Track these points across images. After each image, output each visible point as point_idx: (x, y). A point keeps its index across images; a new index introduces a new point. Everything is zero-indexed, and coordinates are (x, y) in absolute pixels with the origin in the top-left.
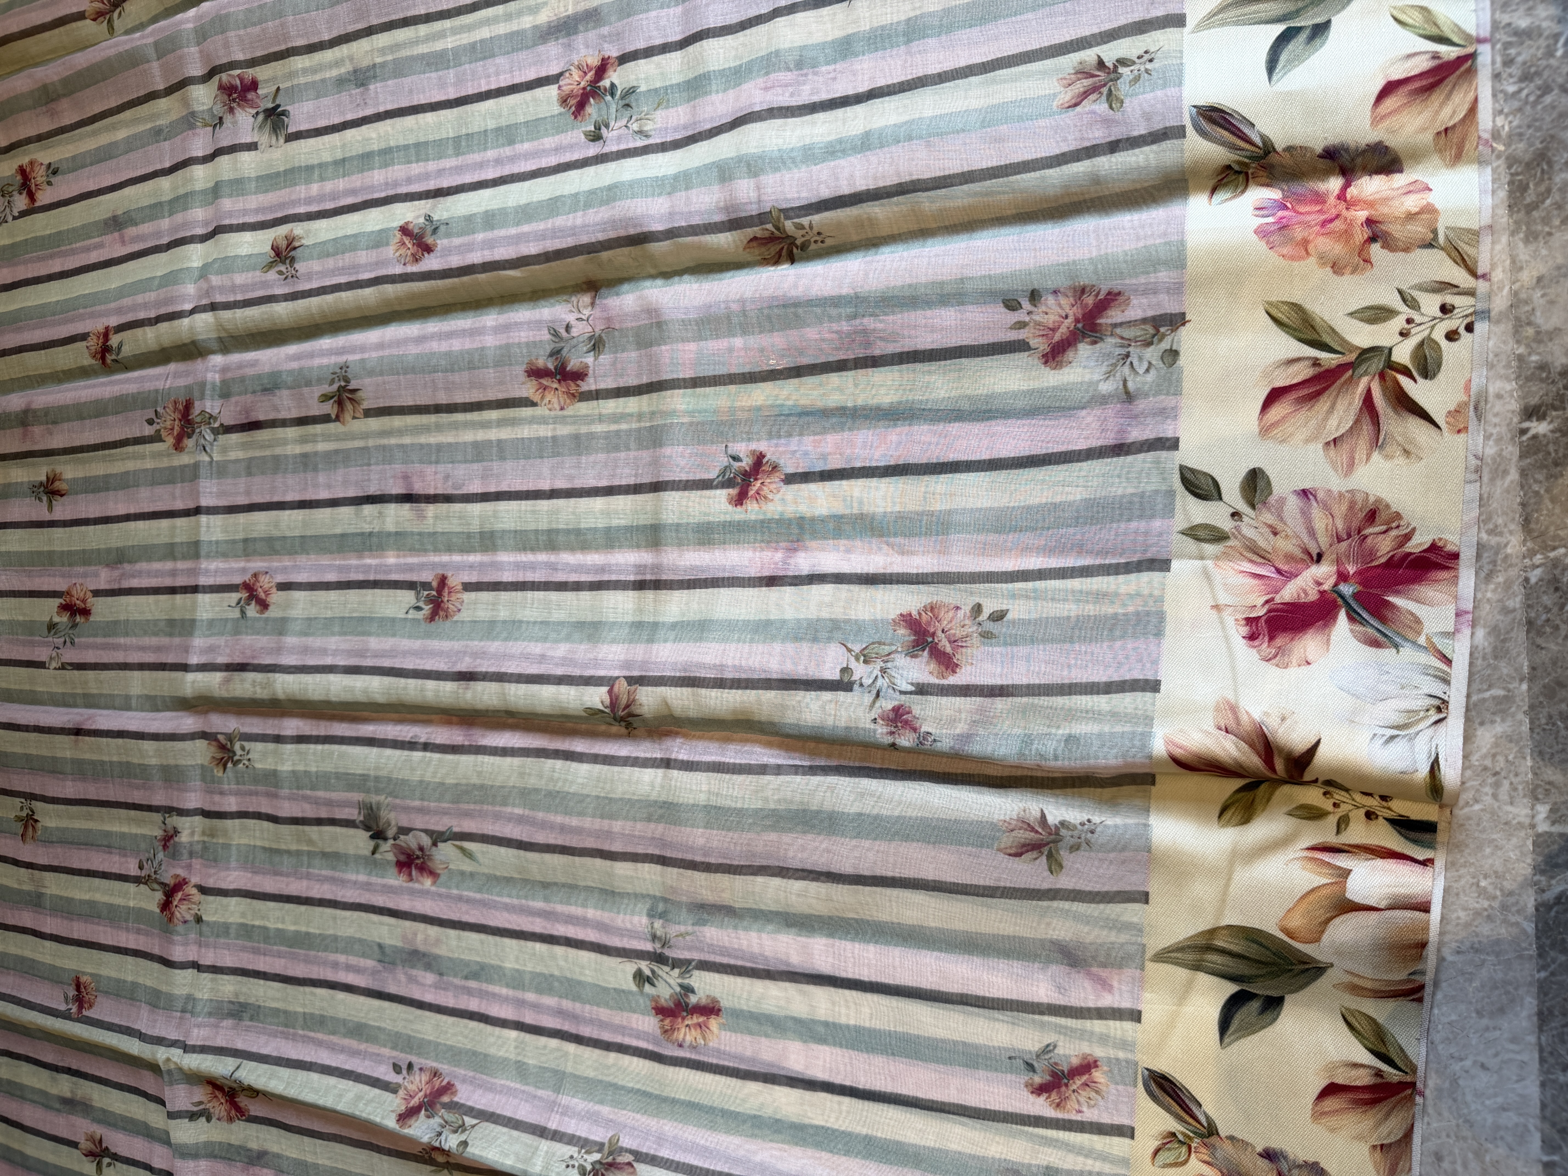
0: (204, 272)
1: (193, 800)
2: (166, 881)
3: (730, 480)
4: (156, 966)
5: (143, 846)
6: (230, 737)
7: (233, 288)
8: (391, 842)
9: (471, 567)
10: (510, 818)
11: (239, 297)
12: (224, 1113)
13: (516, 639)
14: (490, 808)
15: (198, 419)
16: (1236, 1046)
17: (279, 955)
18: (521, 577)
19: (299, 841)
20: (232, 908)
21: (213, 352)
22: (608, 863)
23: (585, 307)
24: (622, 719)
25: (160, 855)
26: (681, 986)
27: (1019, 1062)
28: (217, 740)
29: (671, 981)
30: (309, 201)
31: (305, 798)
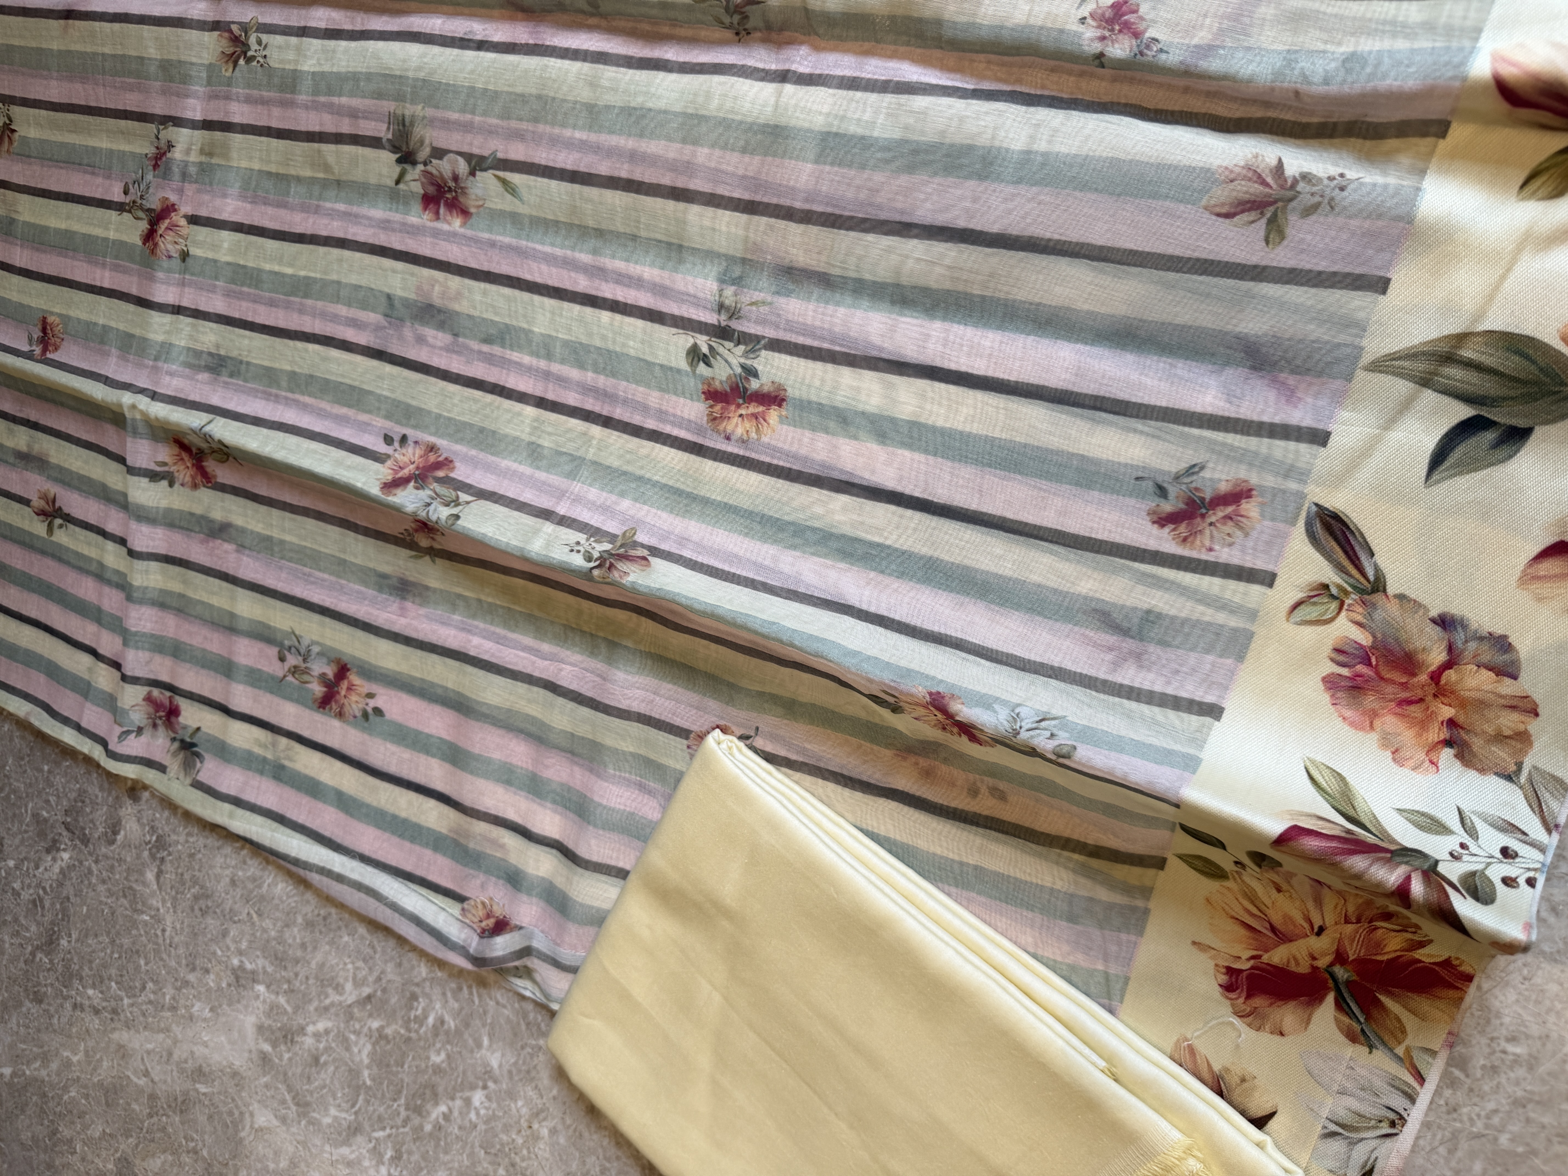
1: (195, 109)
2: (153, 207)
4: (132, 307)
5: (131, 165)
6: (245, 28)
8: (420, 167)
10: (569, 145)
12: (188, 479)
14: (548, 129)
16: (1445, 486)
17: (272, 304)
20: (224, 242)
25: (150, 177)
26: (743, 366)
27: (1149, 485)
28: (230, 31)
29: (731, 359)
31: (326, 106)
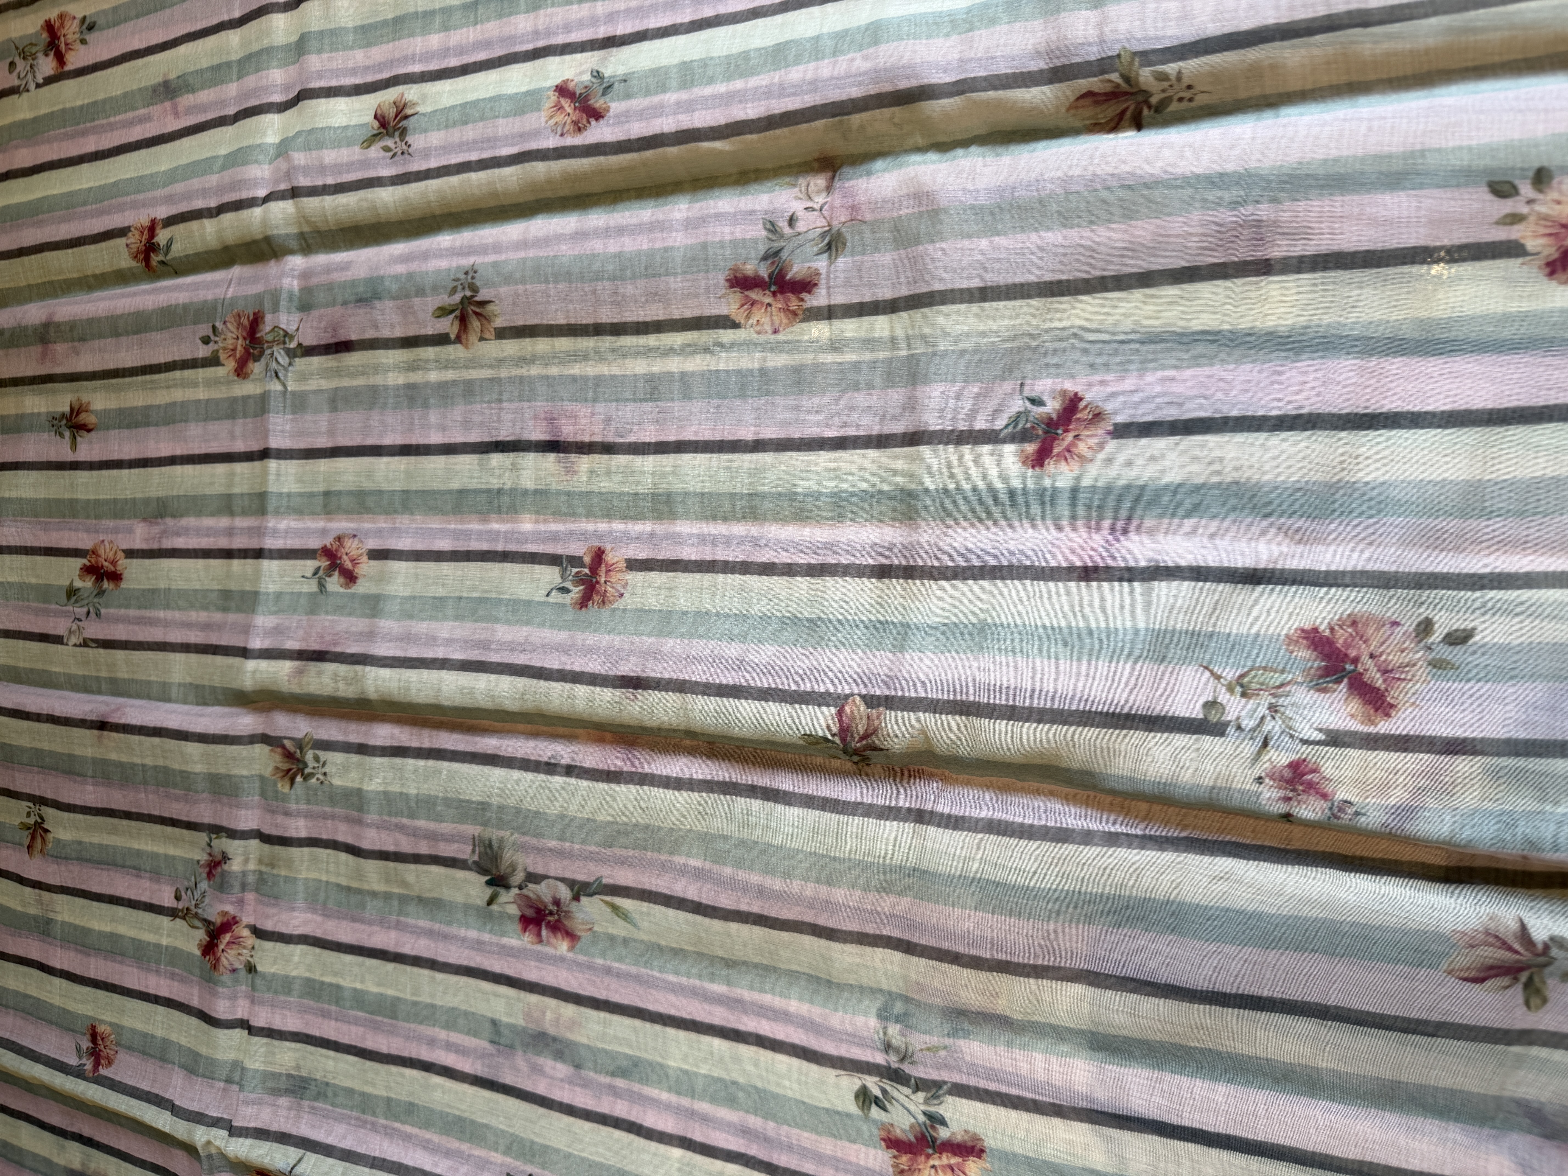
0: (283, 149)
1: (247, 820)
2: (212, 919)
3: (1024, 431)
4: (194, 1021)
5: (180, 868)
6: (300, 744)
7: (323, 169)
8: (515, 891)
9: (638, 538)
10: (683, 871)
11: (330, 181)
13: (701, 637)
14: (655, 855)
15: (270, 338)
17: (356, 1022)
18: (708, 554)
19: (388, 881)
20: (296, 959)
21: (292, 252)
22: (823, 942)
23: (819, 192)
24: (856, 752)
25: (204, 885)
28: (283, 747)
29: (912, 1107)
30: (427, 56)
31: (400, 828)
